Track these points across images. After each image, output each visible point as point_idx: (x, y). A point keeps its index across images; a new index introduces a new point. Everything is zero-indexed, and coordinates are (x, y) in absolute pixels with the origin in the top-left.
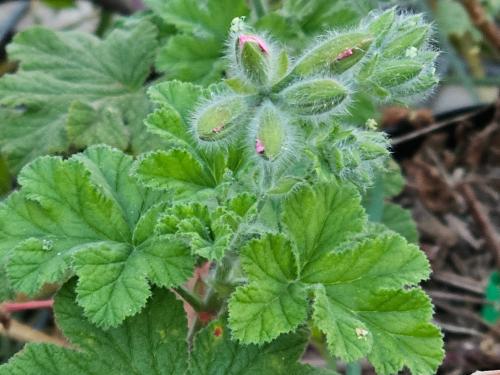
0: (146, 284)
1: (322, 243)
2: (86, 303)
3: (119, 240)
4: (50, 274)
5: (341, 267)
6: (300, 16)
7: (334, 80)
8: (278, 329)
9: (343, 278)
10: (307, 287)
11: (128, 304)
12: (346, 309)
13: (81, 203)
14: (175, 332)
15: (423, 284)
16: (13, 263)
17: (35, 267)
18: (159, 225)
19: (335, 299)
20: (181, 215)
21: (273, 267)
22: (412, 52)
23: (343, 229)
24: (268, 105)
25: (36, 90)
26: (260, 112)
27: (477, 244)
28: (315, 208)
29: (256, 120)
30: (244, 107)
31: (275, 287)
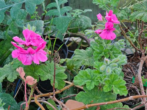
0: (94, 85)
1: (114, 80)
2: (87, 87)
3: (91, 80)
4: (83, 84)
5: (116, 83)
6: (110, 49)
7: (115, 64)
8: (109, 90)
9: (116, 84)
10: (112, 85)
11: (92, 87)
12: (116, 88)
13: (86, 75)
14: (97, 90)
15: (125, 85)
16: (79, 82)
17: (81, 83)
18: (96, 79)
19: (115, 87)
20: (98, 78)
21: (108, 83)
22: (124, 60)
23: (116, 78)
24: (108, 66)
25: (78, 58)
26: (107, 67)
27: (131, 72)
28: (113, 76)
29: (107, 68)
30: (106, 67)
31: (108, 85)
